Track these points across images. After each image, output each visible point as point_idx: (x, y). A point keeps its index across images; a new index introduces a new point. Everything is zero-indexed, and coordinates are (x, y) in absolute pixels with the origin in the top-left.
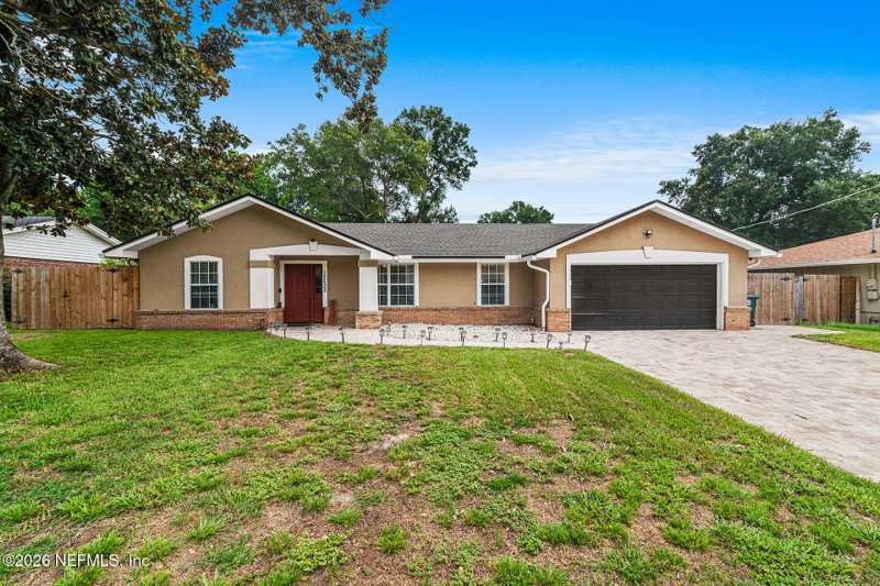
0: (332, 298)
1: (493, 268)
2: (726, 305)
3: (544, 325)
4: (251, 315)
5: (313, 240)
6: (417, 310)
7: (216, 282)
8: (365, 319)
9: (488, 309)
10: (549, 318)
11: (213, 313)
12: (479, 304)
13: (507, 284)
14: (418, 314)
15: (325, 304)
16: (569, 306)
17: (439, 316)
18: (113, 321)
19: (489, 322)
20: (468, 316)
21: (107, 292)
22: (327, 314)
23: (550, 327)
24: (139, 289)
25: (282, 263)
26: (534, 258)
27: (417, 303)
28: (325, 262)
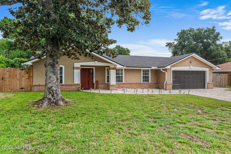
0: (97, 80)
1: (146, 71)
2: (208, 82)
3: (165, 88)
4: (74, 86)
5: (96, 60)
6: (124, 84)
8: (113, 87)
9: (145, 83)
10: (167, 86)
11: (61, 85)
12: (142, 82)
13: (150, 76)
14: (124, 85)
15: (94, 82)
16: (172, 82)
17: (130, 85)
18: (22, 88)
19: (145, 88)
20: (139, 85)
21: (20, 78)
22: (95, 85)
23: (167, 89)
24: (32, 77)
26: (163, 68)
27: (124, 82)
28: (95, 68)
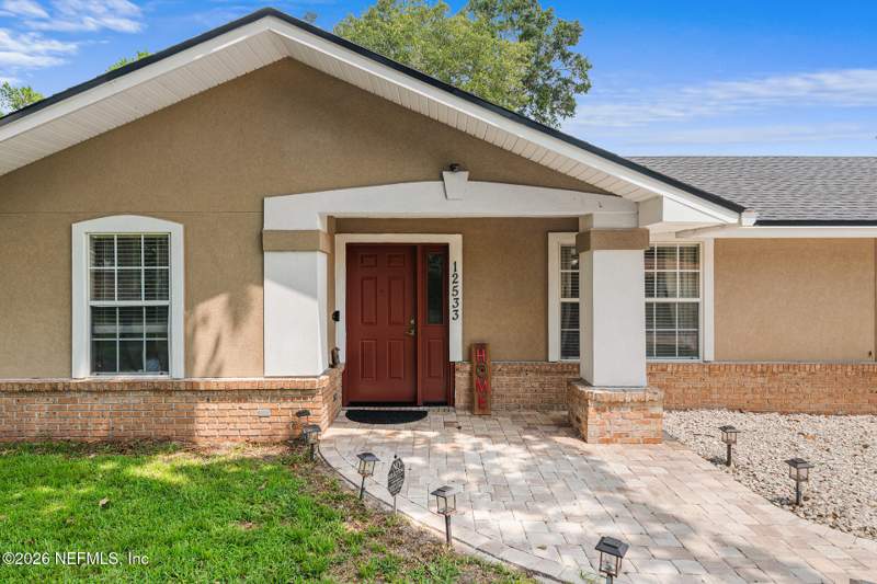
0: (478, 335)
4: (267, 398)
5: (452, 168)
6: (710, 371)
7: (165, 295)
11: (156, 389)
14: (714, 381)
15: (456, 353)
22: (461, 381)
25: (343, 240)
27: (708, 351)
28: (459, 237)
